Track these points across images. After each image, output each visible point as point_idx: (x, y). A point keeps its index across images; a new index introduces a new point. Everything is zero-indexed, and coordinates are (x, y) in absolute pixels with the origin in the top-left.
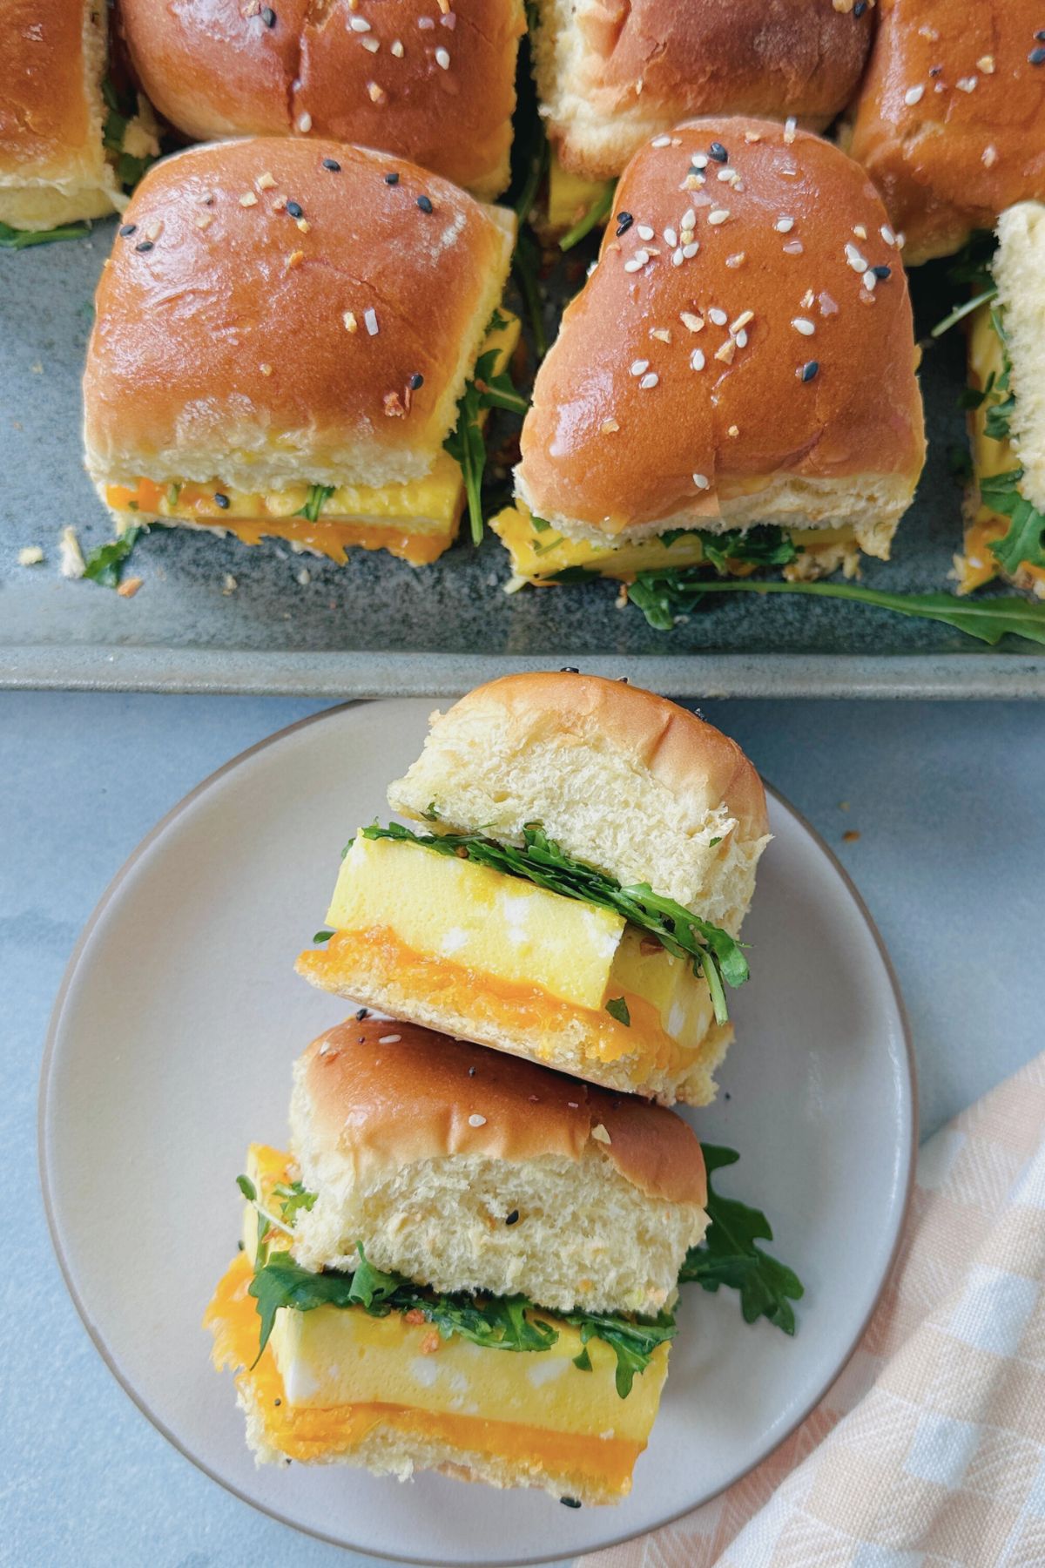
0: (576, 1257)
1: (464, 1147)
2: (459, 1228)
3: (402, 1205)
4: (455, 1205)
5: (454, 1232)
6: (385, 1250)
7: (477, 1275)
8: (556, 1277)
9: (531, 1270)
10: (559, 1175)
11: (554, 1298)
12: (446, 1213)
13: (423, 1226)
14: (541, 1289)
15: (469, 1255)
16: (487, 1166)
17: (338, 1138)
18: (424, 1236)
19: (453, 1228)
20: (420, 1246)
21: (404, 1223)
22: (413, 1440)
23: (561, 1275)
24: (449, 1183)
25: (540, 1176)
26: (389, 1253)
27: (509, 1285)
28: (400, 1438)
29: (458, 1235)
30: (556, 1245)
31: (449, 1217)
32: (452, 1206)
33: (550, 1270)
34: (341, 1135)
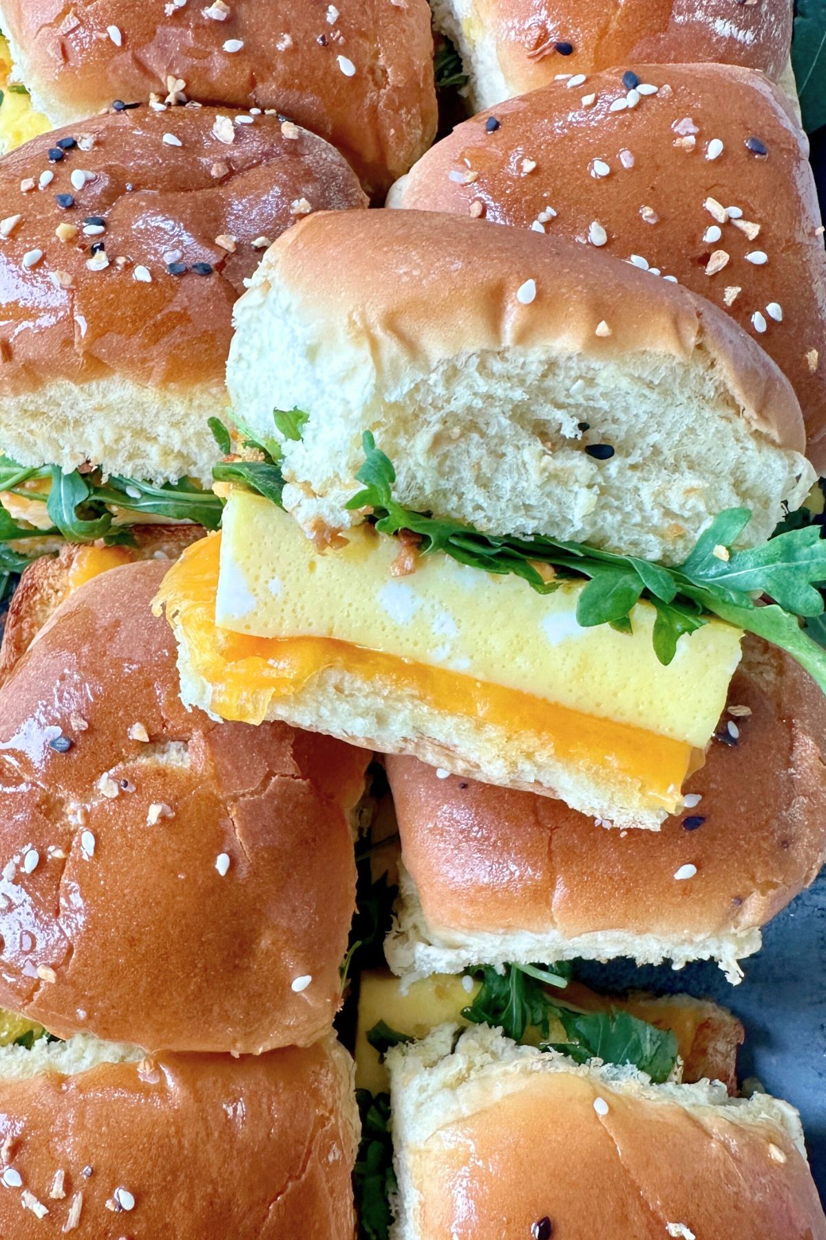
0: (661, 498)
1: (523, 336)
2: (509, 450)
3: (434, 417)
4: (505, 422)
5: (504, 455)
6: (414, 477)
7: (535, 513)
8: (637, 519)
9: (603, 507)
10: (650, 385)
11: (635, 544)
12: (492, 431)
13: (463, 446)
14: (618, 532)
15: (525, 484)
16: (551, 366)
17: (346, 320)
18: (465, 457)
19: (503, 449)
20: (459, 472)
21: (438, 440)
22: (377, 693)
23: (643, 518)
24: (499, 390)
25: (625, 383)
26: (419, 480)
27: (578, 525)
28: (359, 690)
29: (508, 459)
30: (635, 480)
31: (496, 436)
32: (501, 422)
33: (629, 509)
34: (350, 316)
